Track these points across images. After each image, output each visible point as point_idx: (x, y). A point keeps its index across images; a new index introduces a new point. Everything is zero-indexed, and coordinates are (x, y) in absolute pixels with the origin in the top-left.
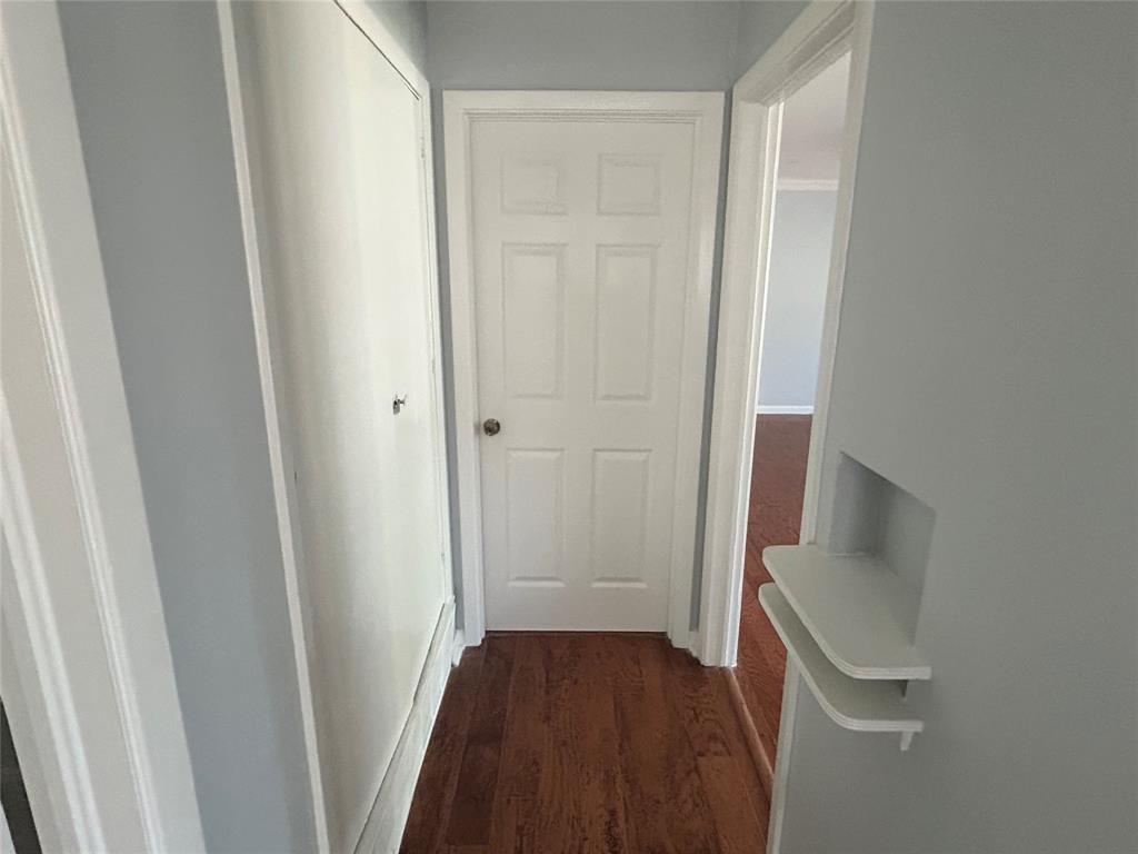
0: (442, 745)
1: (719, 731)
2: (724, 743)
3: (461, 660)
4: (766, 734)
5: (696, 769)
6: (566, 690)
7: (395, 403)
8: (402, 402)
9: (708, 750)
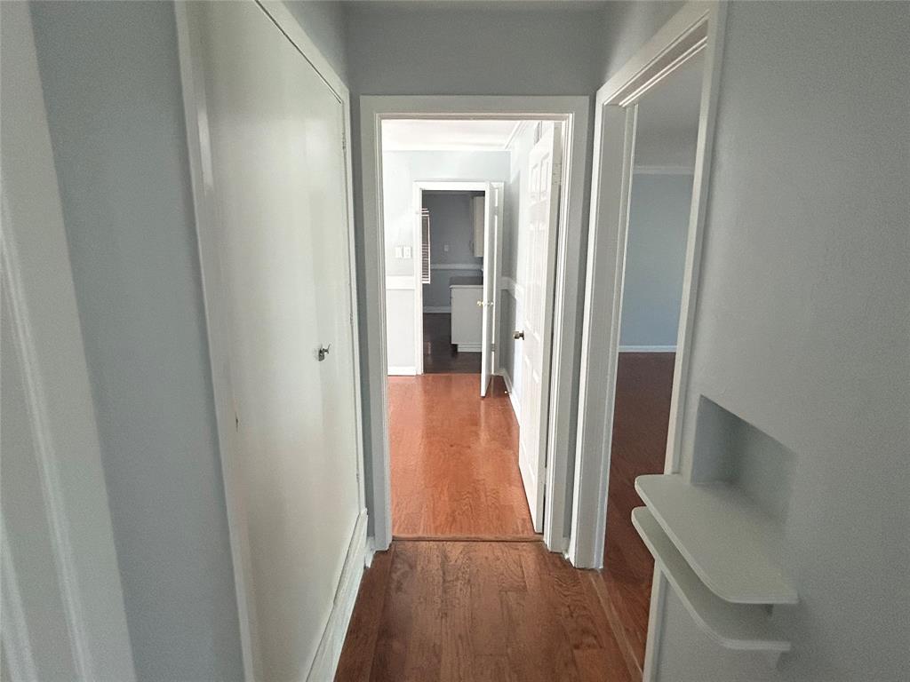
0: (357, 637)
1: (590, 625)
2: (595, 637)
3: (373, 562)
4: (631, 629)
5: (574, 661)
6: (461, 590)
7: (321, 352)
8: (327, 351)
9: (582, 643)
